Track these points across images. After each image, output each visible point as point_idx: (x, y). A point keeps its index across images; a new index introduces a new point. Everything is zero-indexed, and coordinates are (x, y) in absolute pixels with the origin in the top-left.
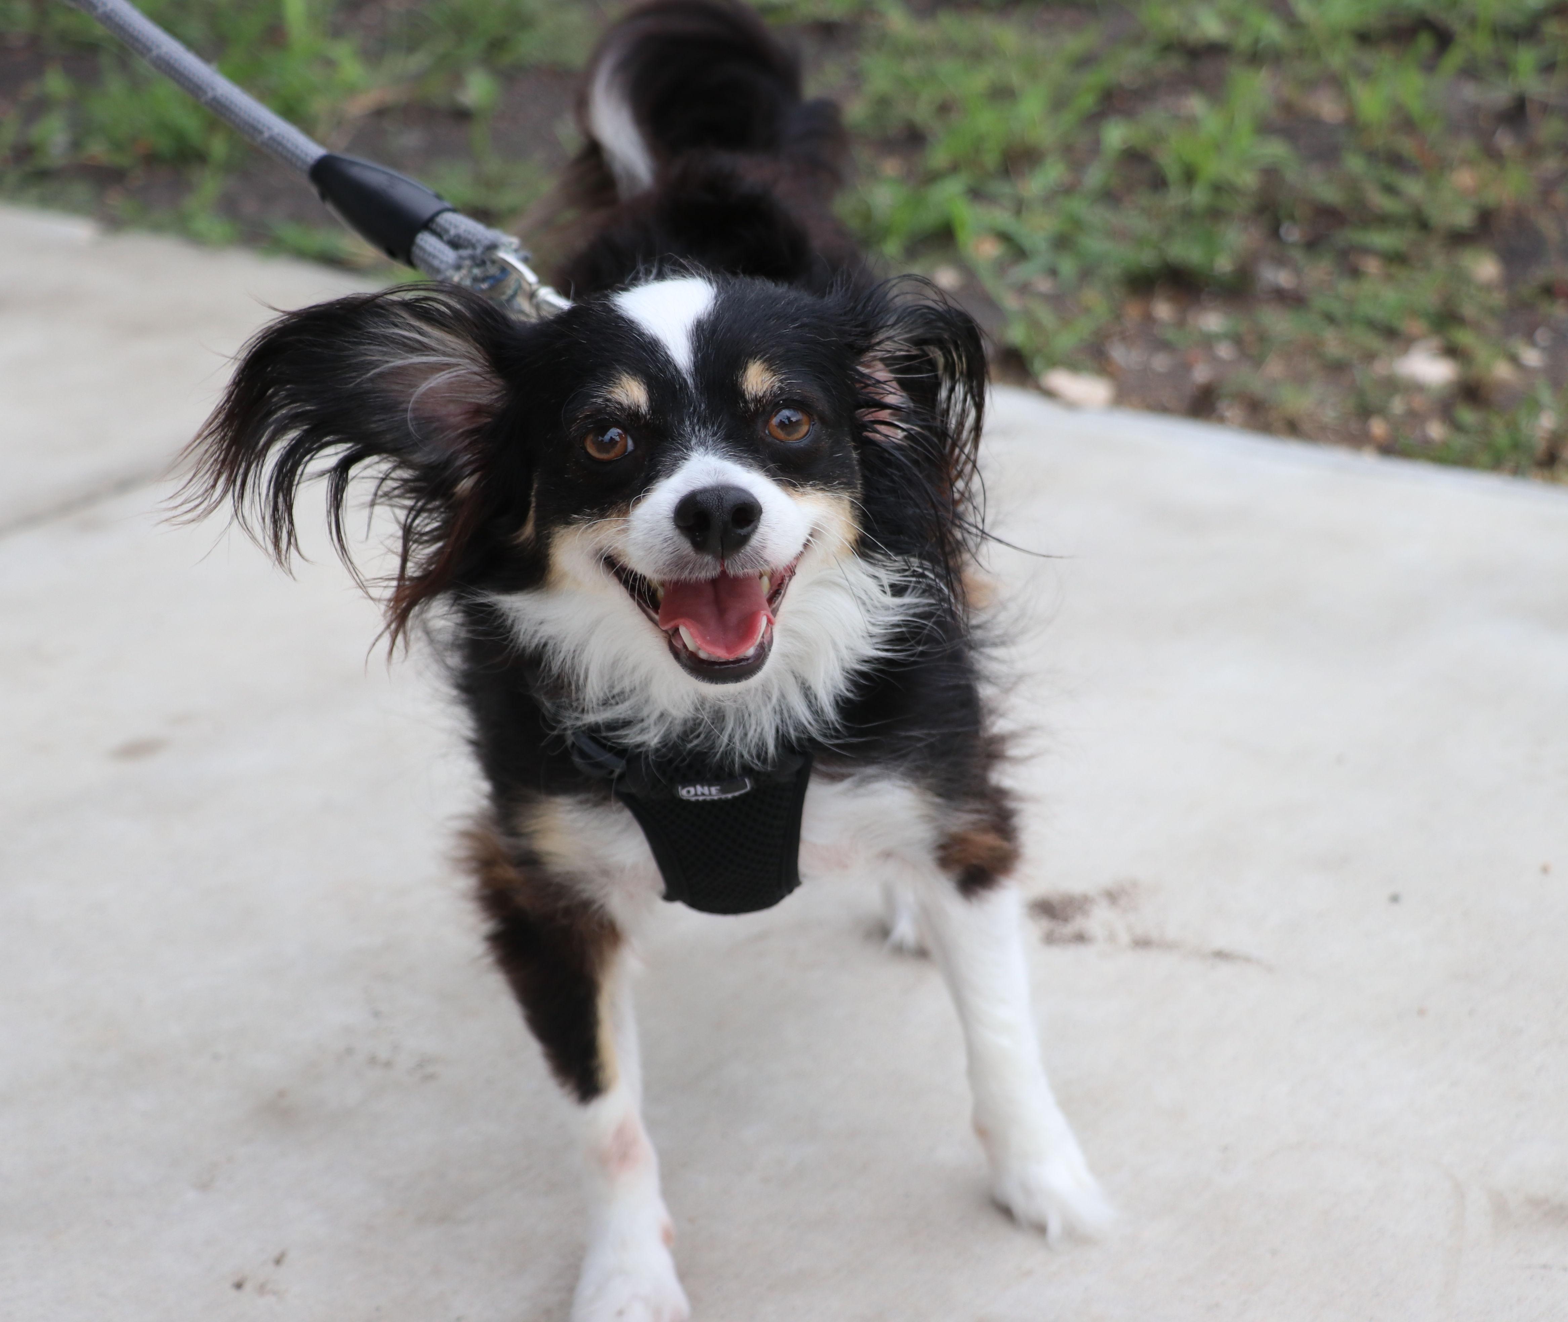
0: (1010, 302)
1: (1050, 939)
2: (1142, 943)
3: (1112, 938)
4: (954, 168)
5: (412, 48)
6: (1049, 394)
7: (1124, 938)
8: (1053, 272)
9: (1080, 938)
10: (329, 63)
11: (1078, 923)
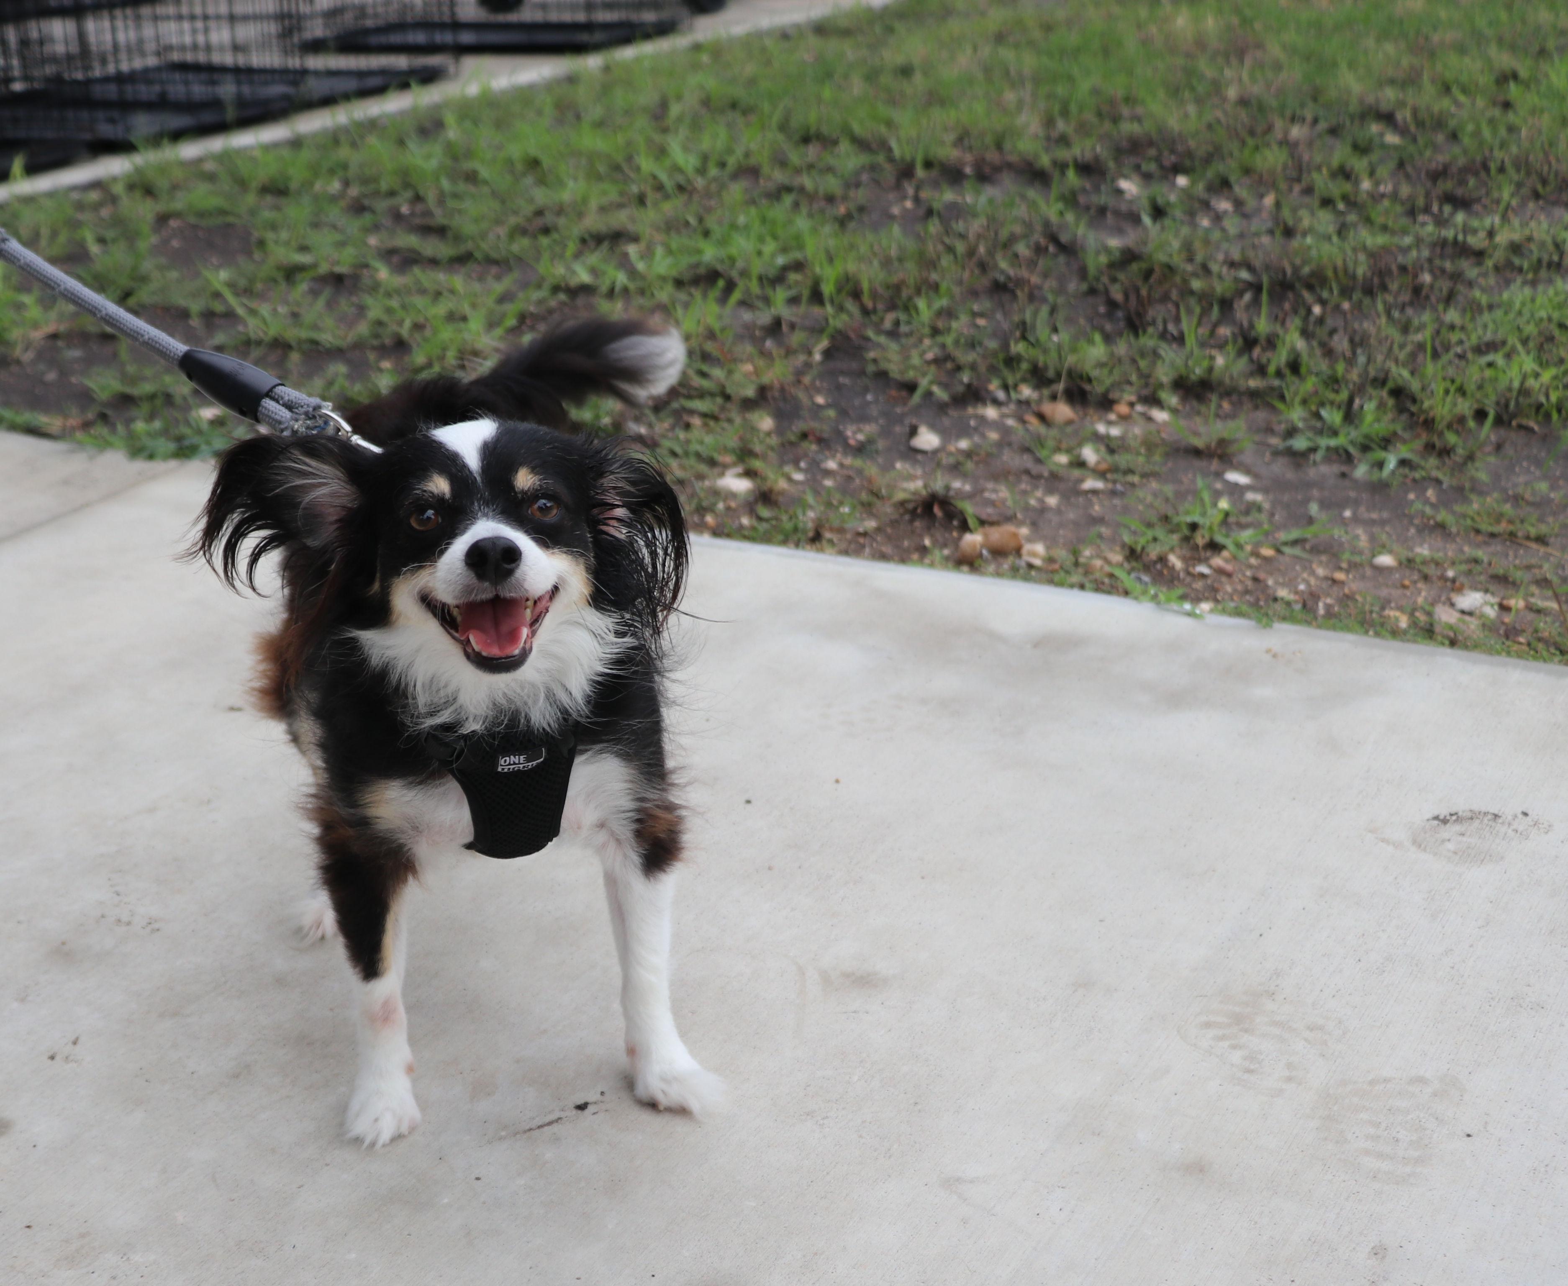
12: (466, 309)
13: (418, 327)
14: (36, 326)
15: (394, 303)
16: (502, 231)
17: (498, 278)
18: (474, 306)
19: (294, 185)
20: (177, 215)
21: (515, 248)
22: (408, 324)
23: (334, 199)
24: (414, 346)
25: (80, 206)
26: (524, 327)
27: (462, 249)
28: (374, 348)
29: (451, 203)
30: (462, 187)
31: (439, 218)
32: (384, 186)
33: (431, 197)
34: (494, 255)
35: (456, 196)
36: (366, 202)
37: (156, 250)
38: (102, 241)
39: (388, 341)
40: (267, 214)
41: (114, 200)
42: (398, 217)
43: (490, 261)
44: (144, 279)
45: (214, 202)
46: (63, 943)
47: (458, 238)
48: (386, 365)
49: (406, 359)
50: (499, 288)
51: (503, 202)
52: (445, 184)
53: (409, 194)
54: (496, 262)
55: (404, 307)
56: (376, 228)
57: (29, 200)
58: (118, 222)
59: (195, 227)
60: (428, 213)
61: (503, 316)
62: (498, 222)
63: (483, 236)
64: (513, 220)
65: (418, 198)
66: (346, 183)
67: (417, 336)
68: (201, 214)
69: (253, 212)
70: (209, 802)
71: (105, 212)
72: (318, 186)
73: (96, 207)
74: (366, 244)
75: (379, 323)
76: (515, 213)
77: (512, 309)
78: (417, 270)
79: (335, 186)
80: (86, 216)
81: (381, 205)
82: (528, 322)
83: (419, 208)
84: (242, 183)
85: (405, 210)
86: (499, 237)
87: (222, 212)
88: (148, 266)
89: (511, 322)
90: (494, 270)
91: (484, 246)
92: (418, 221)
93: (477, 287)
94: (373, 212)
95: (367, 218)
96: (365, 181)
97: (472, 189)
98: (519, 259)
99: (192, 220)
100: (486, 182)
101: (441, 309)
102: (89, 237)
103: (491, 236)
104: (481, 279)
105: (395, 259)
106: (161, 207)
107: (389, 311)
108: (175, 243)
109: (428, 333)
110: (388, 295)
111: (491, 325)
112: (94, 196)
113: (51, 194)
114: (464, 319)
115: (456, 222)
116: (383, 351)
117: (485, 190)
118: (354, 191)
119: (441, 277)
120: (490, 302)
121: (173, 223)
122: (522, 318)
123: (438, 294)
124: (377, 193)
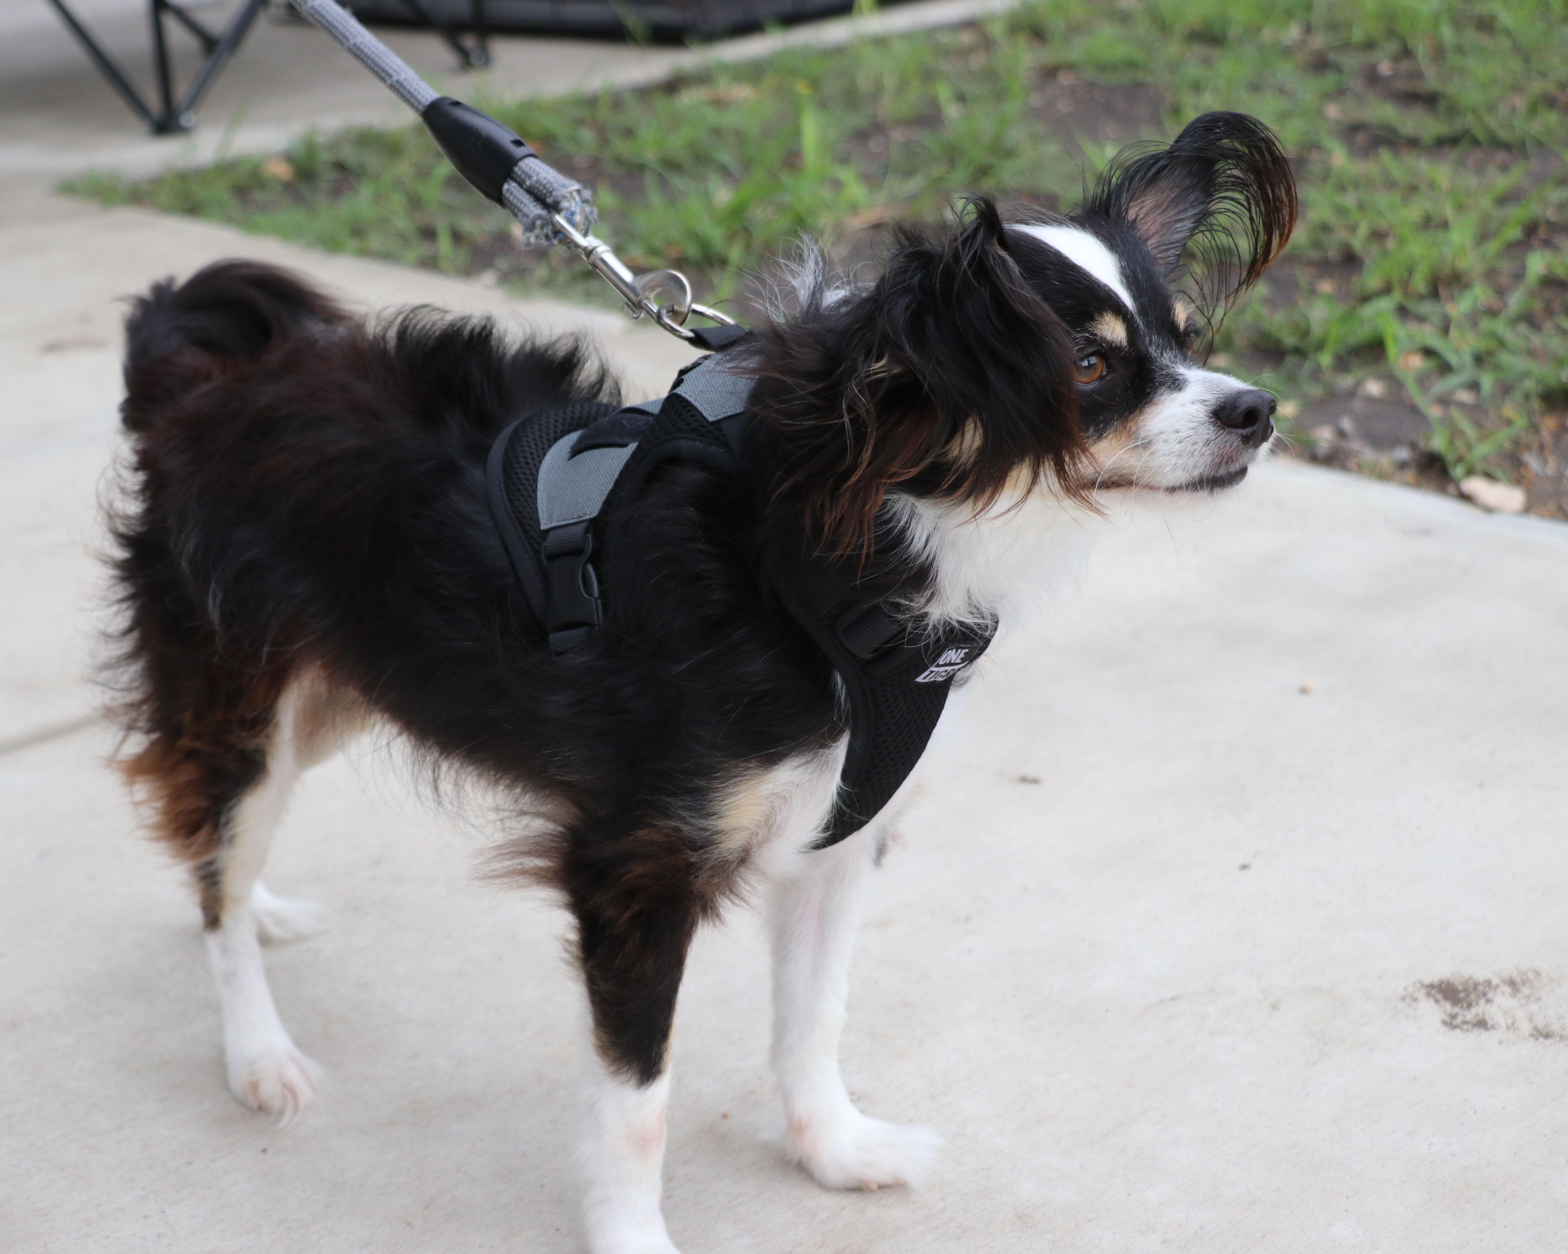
0: (1434, 412)
1: (1451, 1023)
2: (1543, 1034)
3: (1512, 1026)
4: (1387, 290)
5: (909, 173)
6: (1466, 498)
7: (1525, 1028)
8: (1474, 386)
9: (1482, 1024)
10: (838, 185)
11: (1480, 1009)
12: (1448, 211)
13: (1378, 236)
14: (854, 209)
15: (1349, 200)
16: (1520, 103)
17: (1504, 168)
18: (1460, 208)
19: (1234, 31)
20: (1071, 67)
21: (1536, 128)
22: (1363, 229)
23: (1287, 51)
24: (1367, 261)
25: (943, 52)
26: (1534, 241)
27: (1459, 125)
28: (1311, 263)
29: (1453, 59)
30: (1471, 36)
31: (1432, 81)
32: (1358, 35)
33: (1422, 50)
34: (1504, 135)
35: (1460, 50)
36: (1332, 57)
37: (1033, 114)
38: (961, 98)
39: (1333, 254)
40: (1193, 70)
41: (987, 43)
42: (1373, 78)
43: (1497, 144)
44: (1009, 153)
45: (1121, 51)
46: (725, 1116)
47: (1453, 110)
48: (1326, 287)
49: (1355, 279)
50: (1502, 183)
51: (1527, 60)
52: (1447, 33)
53: (1392, 47)
54: (1507, 147)
55: (1361, 207)
56: (1339, 93)
57: (880, 42)
58: (990, 75)
59: (1091, 85)
60: (1417, 75)
61: (1503, 223)
62: (1517, 88)
63: (1492, 108)
64: (1537, 87)
65: (1406, 52)
66: (1308, 29)
67: (1375, 249)
68: (1104, 67)
69: (1174, 67)
70: (968, 919)
71: (977, 62)
72: (1267, 34)
73: (963, 53)
74: (1320, 114)
75: (1325, 228)
76: (1543, 75)
77: (1519, 213)
78: (1385, 156)
79: (1293, 32)
80: (946, 66)
81: (1351, 62)
82: (1542, 233)
83: (1405, 65)
84: (1163, 27)
85: (1385, 68)
86: (1513, 109)
87: (1132, 65)
88: (1016, 135)
89: (1514, 233)
90: (1501, 156)
91: (1491, 122)
92: (1400, 85)
93: (1472, 181)
94: (1339, 69)
95: (1330, 80)
96: (1333, 26)
97: (1485, 41)
98: (1540, 144)
99: (1089, 74)
100: (1508, 33)
101: (1413, 212)
102: (943, 92)
103: (1503, 110)
104: (1480, 170)
105: (1361, 138)
106: (1048, 55)
107: (1341, 211)
108: (1063, 106)
109: (1390, 244)
110: (1342, 188)
111: (1483, 237)
112: (966, 38)
113: (908, 36)
114: (1445, 225)
115: (1452, 88)
116: (1324, 267)
117: (1505, 43)
118: (1318, 41)
119: (1423, 165)
120: (1486, 203)
121: (1065, 79)
122: (1531, 229)
123: (1413, 189)
124: (1346, 46)
